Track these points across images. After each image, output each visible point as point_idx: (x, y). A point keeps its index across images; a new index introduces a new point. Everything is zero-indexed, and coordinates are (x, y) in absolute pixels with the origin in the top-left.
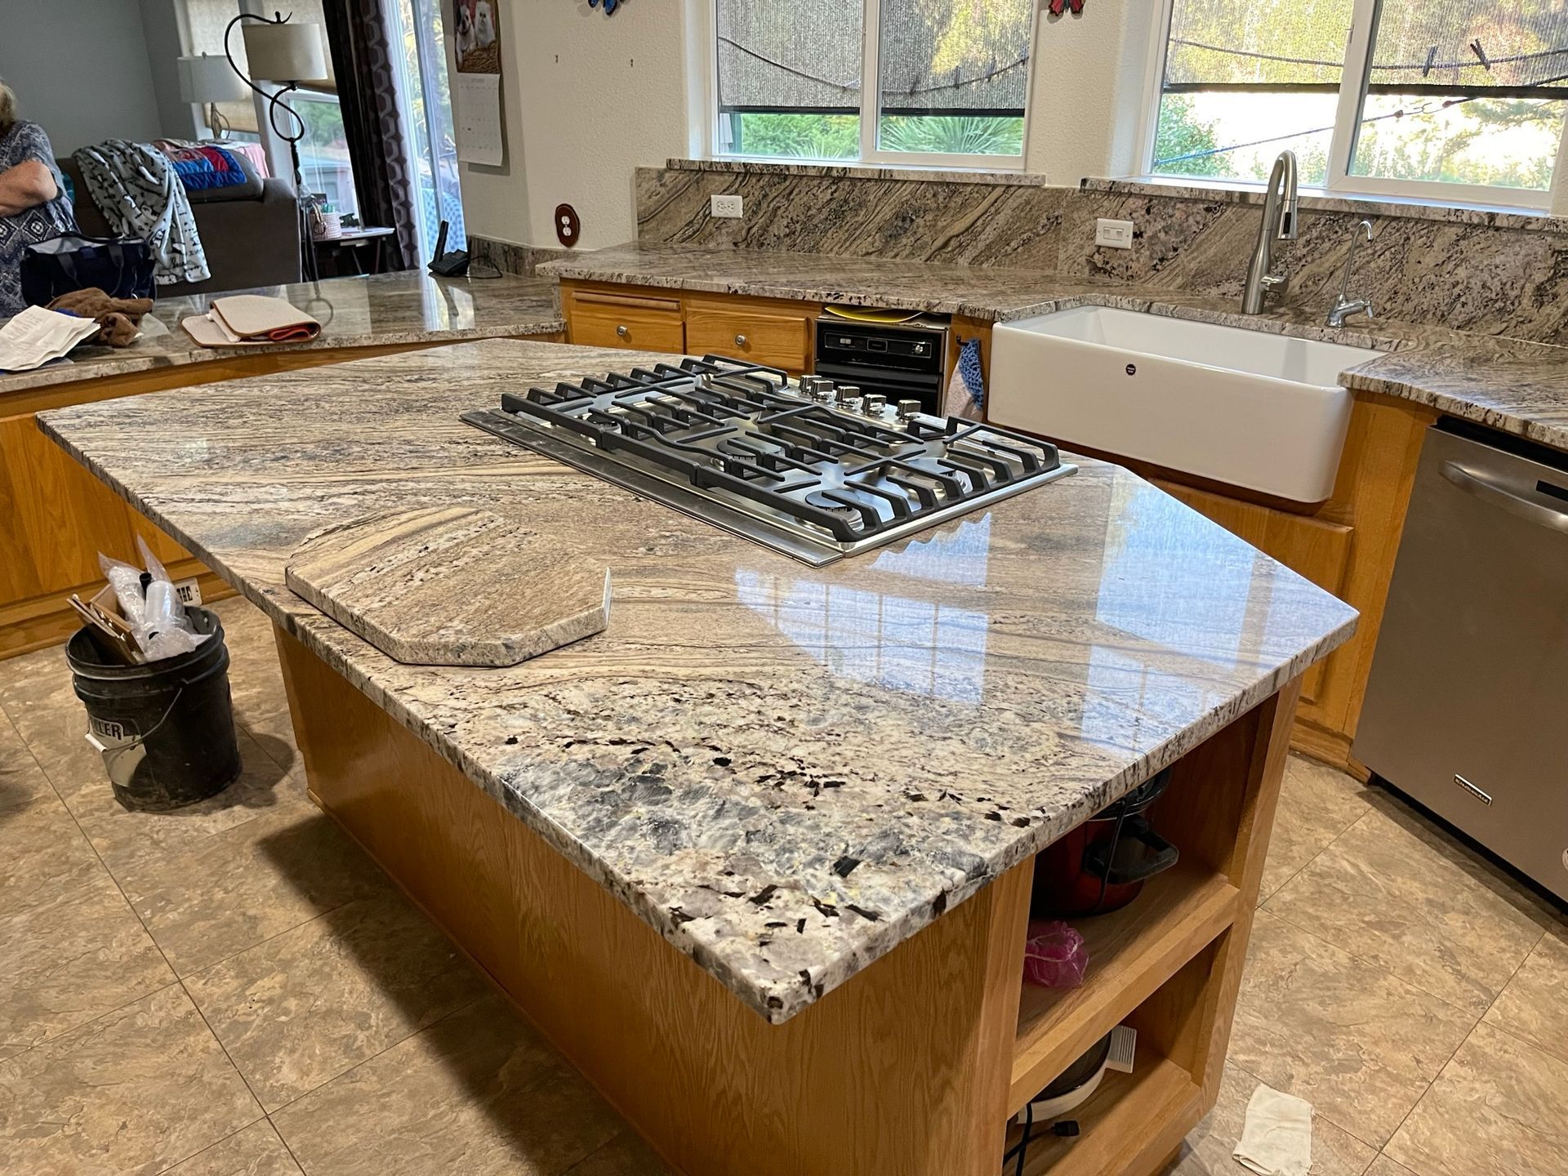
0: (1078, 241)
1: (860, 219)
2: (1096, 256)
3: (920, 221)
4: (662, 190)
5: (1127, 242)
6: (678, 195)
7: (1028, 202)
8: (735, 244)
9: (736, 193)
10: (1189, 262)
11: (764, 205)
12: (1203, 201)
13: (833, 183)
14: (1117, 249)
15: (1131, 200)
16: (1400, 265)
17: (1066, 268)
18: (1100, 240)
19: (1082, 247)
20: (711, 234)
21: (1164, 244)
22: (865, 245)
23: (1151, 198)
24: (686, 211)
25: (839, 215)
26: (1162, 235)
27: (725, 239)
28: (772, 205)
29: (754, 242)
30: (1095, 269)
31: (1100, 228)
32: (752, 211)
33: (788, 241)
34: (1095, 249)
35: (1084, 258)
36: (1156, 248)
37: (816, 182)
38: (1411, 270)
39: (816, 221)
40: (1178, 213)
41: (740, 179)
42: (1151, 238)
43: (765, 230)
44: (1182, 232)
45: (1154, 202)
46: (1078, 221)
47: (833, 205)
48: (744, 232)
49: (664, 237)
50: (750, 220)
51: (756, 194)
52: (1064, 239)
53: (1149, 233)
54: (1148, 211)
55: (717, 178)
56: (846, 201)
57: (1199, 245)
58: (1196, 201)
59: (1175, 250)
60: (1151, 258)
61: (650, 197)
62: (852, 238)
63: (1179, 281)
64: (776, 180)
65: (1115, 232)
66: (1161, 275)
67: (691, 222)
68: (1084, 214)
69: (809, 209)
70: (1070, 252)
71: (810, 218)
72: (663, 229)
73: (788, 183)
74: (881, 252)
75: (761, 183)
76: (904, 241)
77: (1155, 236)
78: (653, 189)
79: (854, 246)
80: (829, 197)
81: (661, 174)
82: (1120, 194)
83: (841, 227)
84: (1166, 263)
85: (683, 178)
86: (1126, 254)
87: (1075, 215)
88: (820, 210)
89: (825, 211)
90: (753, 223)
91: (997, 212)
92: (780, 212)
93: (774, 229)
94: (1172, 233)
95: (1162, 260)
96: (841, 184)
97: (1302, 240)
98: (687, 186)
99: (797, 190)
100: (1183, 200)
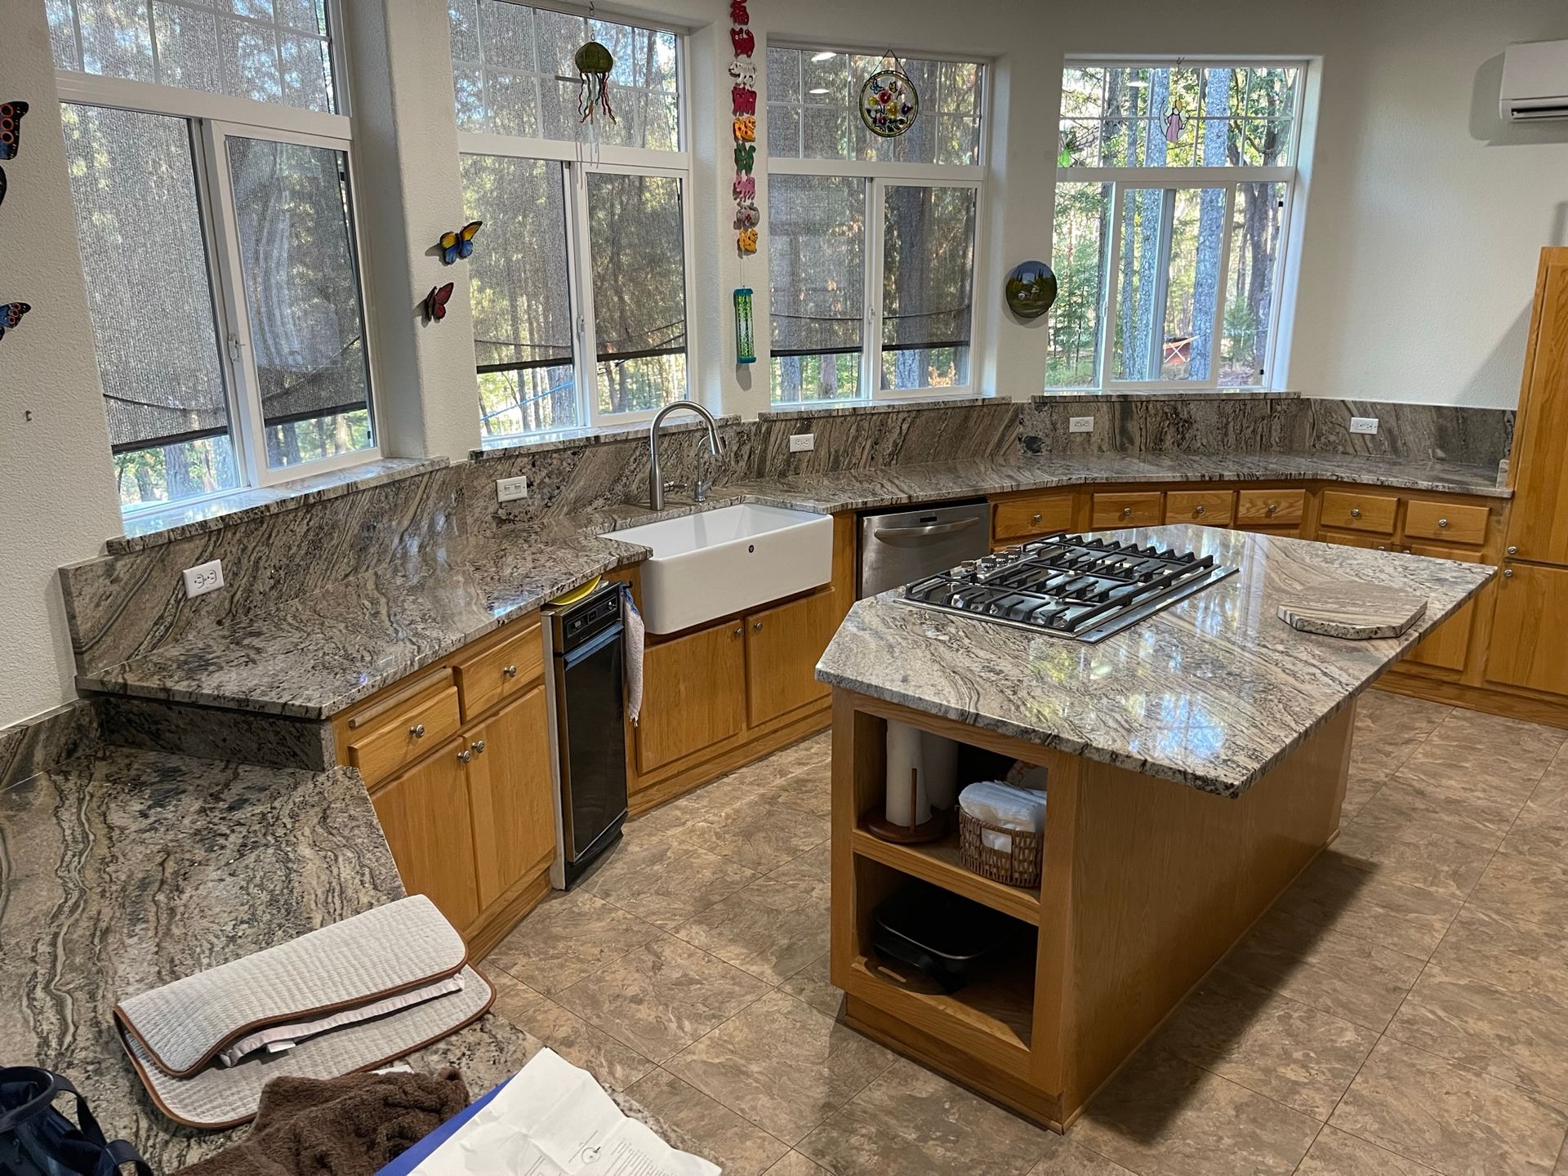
0: (482, 504)
1: (334, 542)
2: (500, 511)
3: (380, 526)
4: (115, 588)
5: (524, 493)
6: (140, 585)
7: (444, 483)
8: (219, 623)
9: (212, 558)
10: (570, 493)
11: (245, 561)
12: (570, 449)
13: (308, 512)
14: (515, 501)
15: (519, 460)
16: (680, 460)
17: (476, 529)
18: (502, 497)
19: (486, 508)
20: (189, 623)
21: (549, 486)
22: (343, 568)
23: (534, 455)
24: (154, 603)
25: (316, 545)
26: (547, 480)
27: (206, 621)
28: (252, 558)
29: (240, 611)
30: (501, 522)
31: (501, 488)
32: (231, 575)
33: (274, 593)
34: (497, 506)
35: (489, 517)
36: (545, 491)
37: (291, 516)
38: (686, 461)
39: (297, 560)
40: (555, 462)
41: (213, 539)
42: (539, 484)
43: (249, 591)
44: (560, 474)
45: (537, 458)
46: (479, 488)
47: (311, 537)
48: (227, 604)
49: (126, 654)
50: (231, 585)
51: (234, 550)
52: (469, 506)
53: (538, 481)
54: (534, 465)
55: (186, 546)
56: (321, 528)
57: (574, 480)
58: (565, 450)
59: (558, 488)
60: (543, 499)
61: (98, 605)
62: (331, 565)
63: (565, 509)
64: (253, 526)
65: (512, 487)
66: (552, 509)
67: (161, 617)
68: (483, 480)
69: (290, 548)
70: (477, 515)
71: (291, 558)
72: (124, 644)
73: (265, 526)
74: (356, 570)
75: (238, 535)
76: (372, 550)
77: (542, 482)
78: (101, 591)
79: (334, 572)
80: (305, 528)
81: (109, 569)
82: (510, 457)
83: (320, 556)
84: (554, 500)
85: (142, 561)
86: (523, 502)
87: (475, 483)
88: (299, 546)
89: (305, 545)
90: (236, 587)
91: (428, 498)
92: (261, 564)
93: (259, 587)
94: (554, 476)
95: (550, 499)
96: (314, 511)
97: (632, 460)
98: (148, 571)
99: (275, 531)
100: (557, 451)
